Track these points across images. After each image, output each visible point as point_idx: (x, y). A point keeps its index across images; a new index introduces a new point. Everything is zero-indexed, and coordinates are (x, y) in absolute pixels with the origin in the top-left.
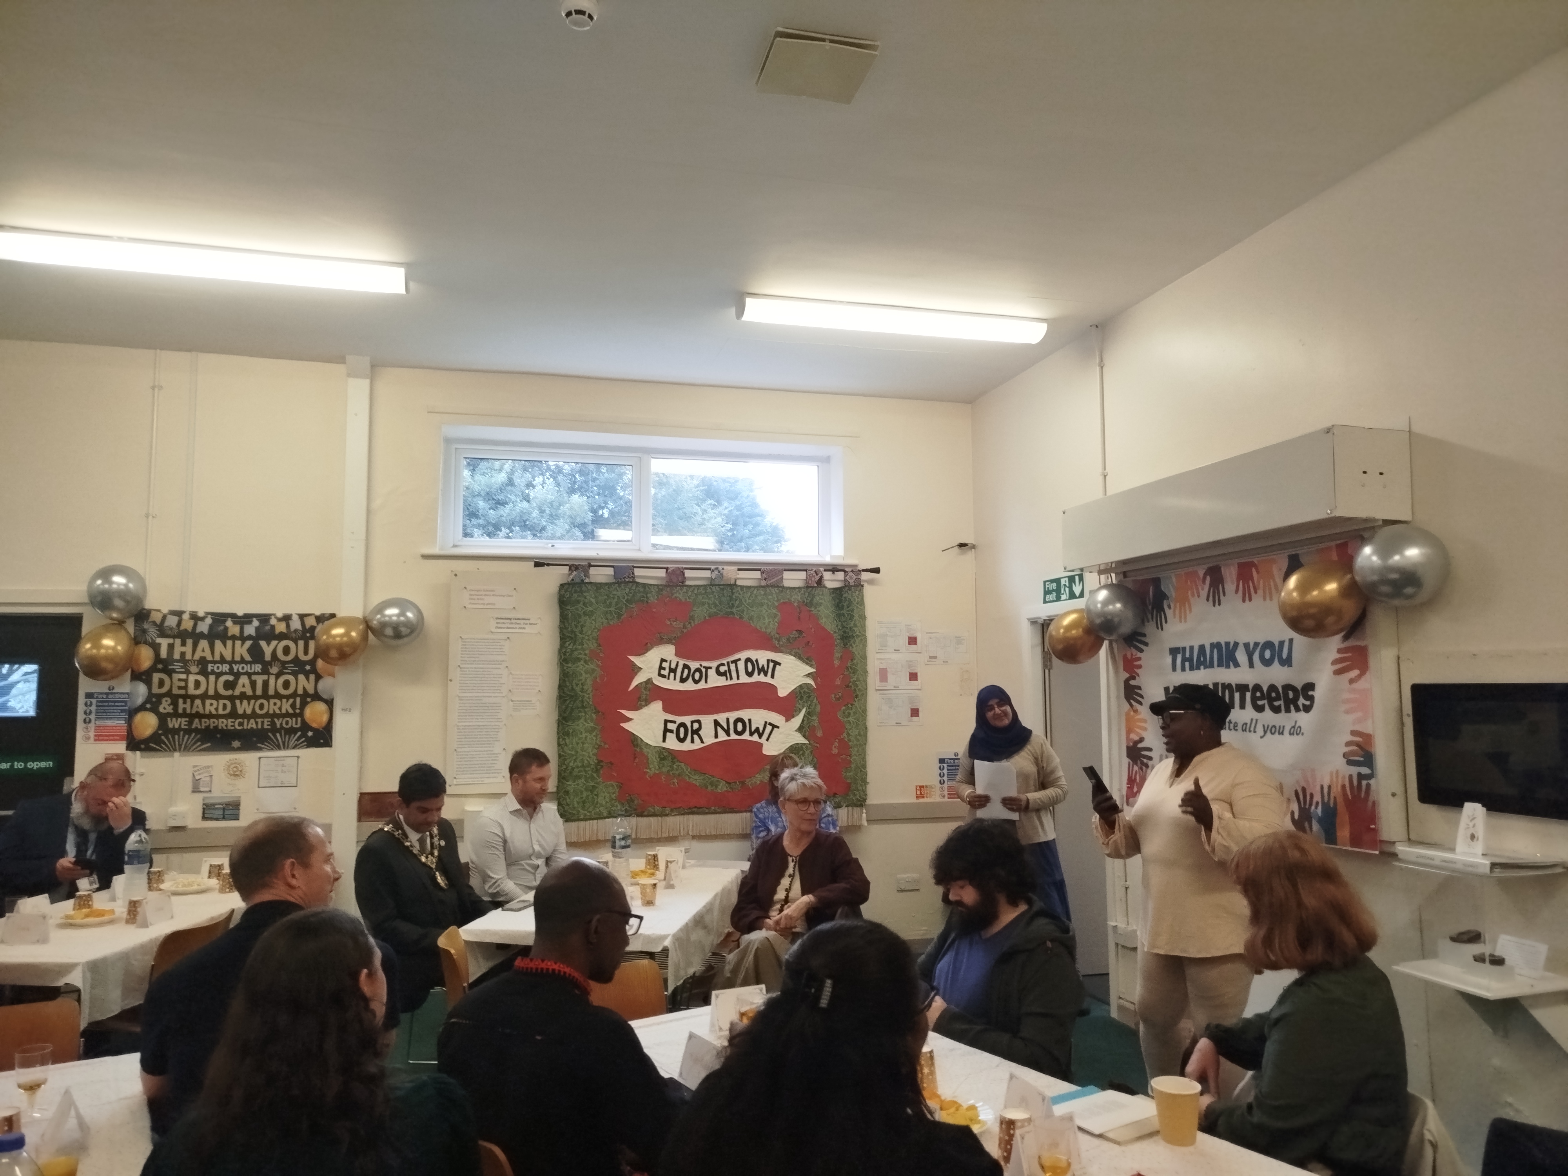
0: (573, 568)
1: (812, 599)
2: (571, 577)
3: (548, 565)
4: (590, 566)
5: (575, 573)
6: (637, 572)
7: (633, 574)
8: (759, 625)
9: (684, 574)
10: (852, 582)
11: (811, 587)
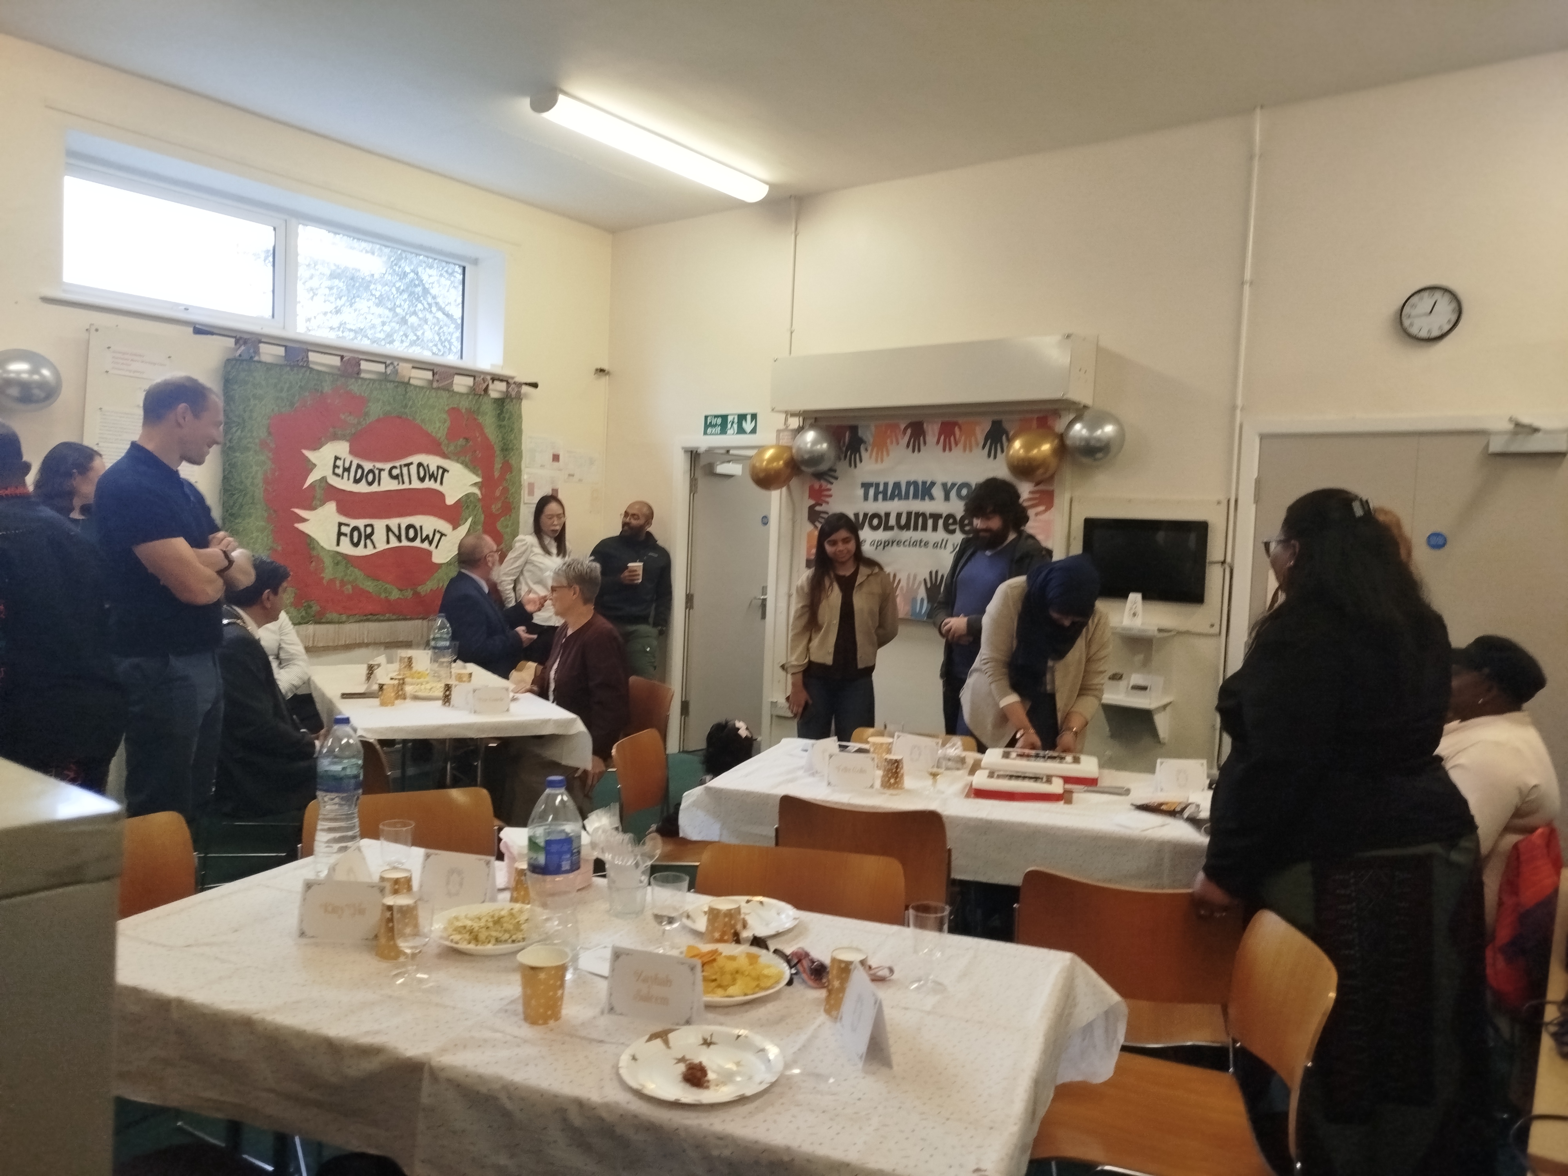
0: (241, 342)
1: (479, 408)
2: (239, 352)
3: (212, 334)
4: (261, 342)
5: (243, 348)
6: (313, 357)
7: (307, 357)
8: (429, 428)
9: (360, 365)
10: (513, 394)
11: (477, 394)
